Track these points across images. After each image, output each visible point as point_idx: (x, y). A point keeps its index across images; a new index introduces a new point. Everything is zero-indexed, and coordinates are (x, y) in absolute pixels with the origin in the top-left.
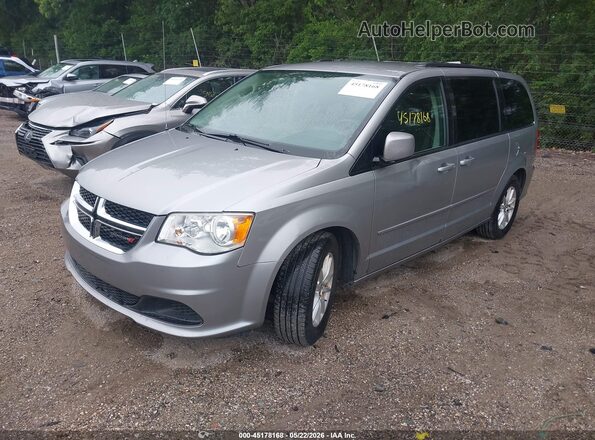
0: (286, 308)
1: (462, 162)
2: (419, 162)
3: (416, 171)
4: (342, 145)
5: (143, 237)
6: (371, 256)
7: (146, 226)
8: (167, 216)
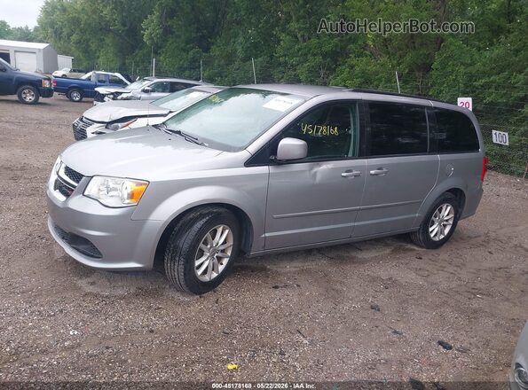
0: (171, 260)
1: (372, 172)
2: (320, 166)
3: (316, 173)
4: (245, 144)
5: (75, 190)
6: (267, 235)
7: (78, 182)
8: (92, 177)
